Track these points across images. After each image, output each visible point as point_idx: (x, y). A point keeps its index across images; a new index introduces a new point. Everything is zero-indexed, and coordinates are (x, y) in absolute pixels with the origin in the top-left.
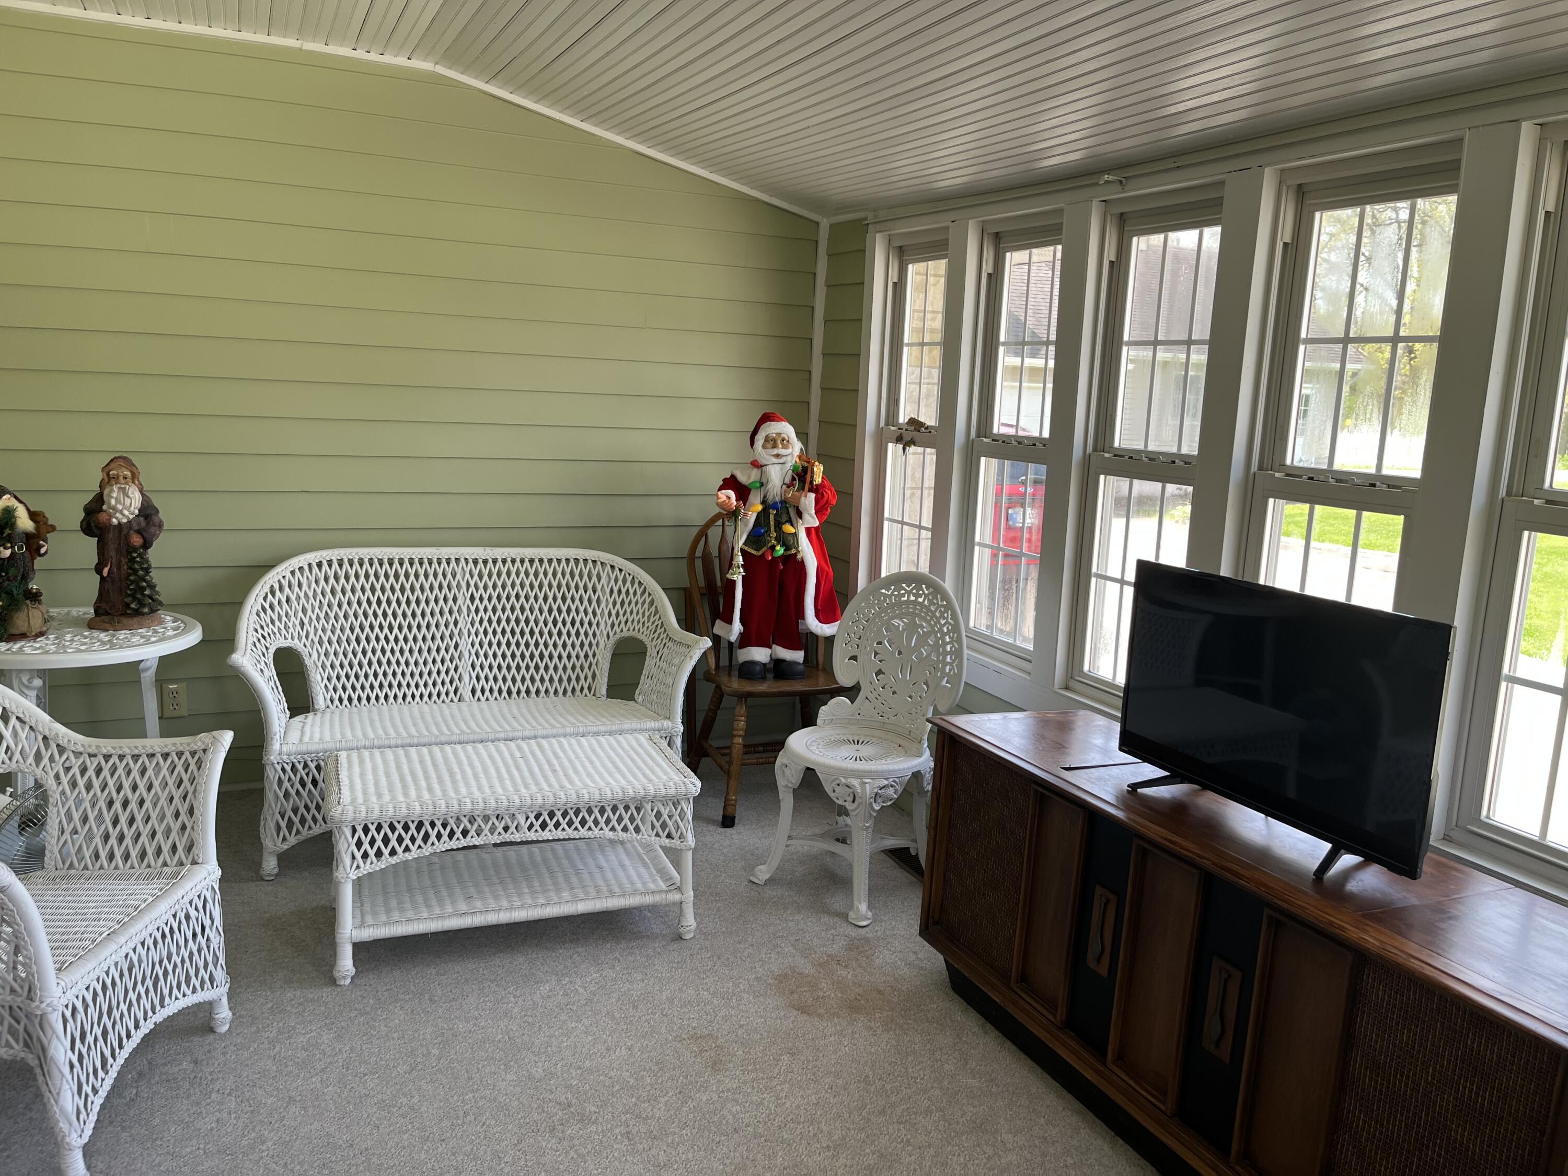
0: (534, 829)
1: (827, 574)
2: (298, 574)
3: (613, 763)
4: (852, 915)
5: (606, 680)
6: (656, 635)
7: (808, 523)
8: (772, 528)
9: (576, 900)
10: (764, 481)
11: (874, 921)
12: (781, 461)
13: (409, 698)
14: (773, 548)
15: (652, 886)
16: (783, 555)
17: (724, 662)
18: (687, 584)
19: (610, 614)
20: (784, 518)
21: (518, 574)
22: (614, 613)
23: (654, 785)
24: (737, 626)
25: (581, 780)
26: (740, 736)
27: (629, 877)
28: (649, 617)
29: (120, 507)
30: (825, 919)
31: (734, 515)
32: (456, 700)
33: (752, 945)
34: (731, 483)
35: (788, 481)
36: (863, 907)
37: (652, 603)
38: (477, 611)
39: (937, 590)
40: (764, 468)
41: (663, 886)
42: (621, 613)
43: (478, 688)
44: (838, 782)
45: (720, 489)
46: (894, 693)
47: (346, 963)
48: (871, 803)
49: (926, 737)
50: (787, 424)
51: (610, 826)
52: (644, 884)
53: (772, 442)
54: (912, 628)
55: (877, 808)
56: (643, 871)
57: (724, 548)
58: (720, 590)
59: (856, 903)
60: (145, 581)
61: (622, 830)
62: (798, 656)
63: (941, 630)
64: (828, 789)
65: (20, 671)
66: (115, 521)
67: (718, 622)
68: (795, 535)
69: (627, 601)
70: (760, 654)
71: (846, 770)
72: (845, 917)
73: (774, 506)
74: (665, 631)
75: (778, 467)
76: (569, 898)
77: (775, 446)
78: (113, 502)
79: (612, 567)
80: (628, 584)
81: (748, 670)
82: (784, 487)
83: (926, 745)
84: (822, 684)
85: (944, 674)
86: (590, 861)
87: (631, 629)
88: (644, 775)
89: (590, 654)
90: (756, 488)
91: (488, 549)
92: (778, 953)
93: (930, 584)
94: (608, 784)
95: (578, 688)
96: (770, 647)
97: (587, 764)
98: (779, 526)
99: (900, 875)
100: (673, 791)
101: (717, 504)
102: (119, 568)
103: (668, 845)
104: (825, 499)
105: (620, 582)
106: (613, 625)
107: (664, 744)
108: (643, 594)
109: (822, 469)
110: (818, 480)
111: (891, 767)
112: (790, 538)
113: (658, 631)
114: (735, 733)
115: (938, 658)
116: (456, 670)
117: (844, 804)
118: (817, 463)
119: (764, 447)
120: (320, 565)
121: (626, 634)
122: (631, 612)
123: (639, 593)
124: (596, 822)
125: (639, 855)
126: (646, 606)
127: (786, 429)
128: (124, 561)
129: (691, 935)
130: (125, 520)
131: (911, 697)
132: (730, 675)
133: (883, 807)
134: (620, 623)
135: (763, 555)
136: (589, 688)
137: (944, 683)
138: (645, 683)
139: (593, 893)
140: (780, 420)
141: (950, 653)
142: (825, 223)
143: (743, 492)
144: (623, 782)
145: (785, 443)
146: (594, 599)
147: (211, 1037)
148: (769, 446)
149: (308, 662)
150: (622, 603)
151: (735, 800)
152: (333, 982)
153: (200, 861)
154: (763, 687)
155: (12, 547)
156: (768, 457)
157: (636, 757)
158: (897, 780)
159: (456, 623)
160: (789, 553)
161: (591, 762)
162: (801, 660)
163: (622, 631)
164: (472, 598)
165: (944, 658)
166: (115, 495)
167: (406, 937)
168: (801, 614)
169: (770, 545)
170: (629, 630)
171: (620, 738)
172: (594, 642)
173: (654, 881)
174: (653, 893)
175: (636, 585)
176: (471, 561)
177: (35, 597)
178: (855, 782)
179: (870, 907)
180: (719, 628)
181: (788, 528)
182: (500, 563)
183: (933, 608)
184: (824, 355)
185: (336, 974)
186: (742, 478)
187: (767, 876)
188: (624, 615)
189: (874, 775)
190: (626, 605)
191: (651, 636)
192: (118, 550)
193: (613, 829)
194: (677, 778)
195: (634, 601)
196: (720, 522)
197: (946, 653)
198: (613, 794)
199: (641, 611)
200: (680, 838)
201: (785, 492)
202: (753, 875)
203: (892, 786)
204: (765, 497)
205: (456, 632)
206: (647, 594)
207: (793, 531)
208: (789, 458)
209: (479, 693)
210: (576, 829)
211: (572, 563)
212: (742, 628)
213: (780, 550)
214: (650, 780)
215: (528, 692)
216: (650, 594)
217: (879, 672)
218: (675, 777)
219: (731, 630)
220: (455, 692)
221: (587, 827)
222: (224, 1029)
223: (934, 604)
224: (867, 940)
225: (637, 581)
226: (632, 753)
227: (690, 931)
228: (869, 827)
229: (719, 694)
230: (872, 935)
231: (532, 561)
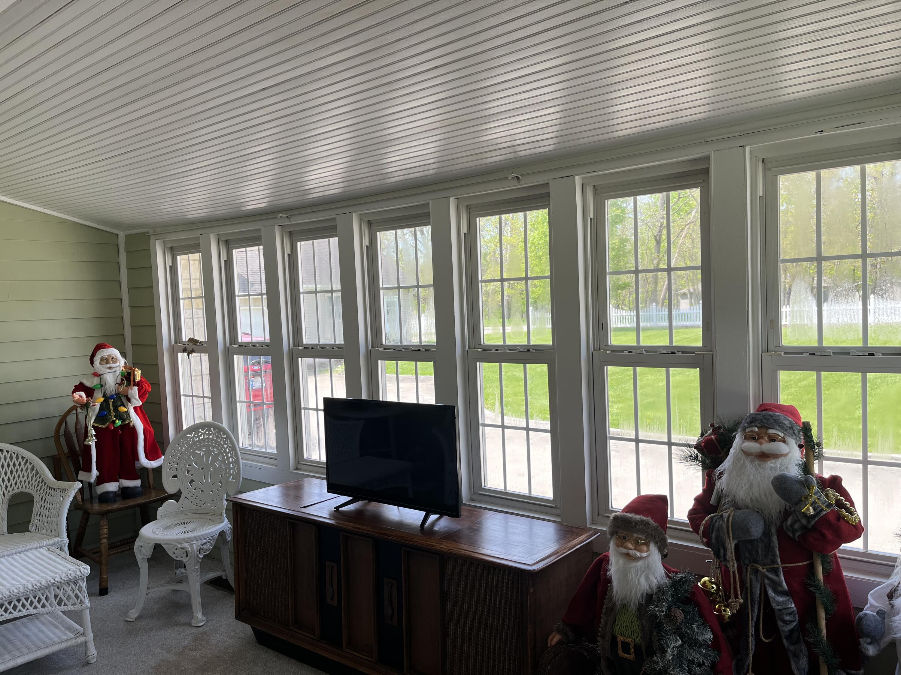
1: (150, 431)
3: (27, 568)
4: (193, 622)
5: (6, 522)
6: (39, 487)
7: (135, 404)
8: (112, 411)
9: (14, 658)
10: (103, 383)
11: (207, 621)
12: (113, 370)
14: (114, 422)
15: (65, 637)
16: (121, 425)
17: (87, 496)
18: (55, 452)
20: (119, 403)
23: (59, 575)
24: (95, 472)
25: (9, 583)
26: (105, 538)
27: (47, 637)
28: (32, 478)
30: (177, 629)
31: (86, 406)
33: (135, 655)
34: (80, 387)
35: (119, 381)
36: (200, 615)
39: (220, 430)
40: (102, 376)
41: (72, 636)
42: (11, 478)
44: (176, 547)
45: (74, 392)
46: (202, 491)
48: (198, 555)
49: (224, 511)
50: (114, 349)
51: (33, 606)
52: (59, 637)
53: (105, 361)
54: (208, 453)
55: (201, 556)
56: (56, 630)
57: (79, 427)
58: (79, 453)
59: (195, 614)
61: (42, 607)
62: (137, 483)
63: (225, 451)
64: (171, 554)
67: (81, 473)
68: (127, 412)
70: (112, 487)
71: (180, 539)
72: (189, 624)
73: (112, 397)
74: (45, 484)
75: (111, 374)
76: (10, 658)
77: (107, 362)
79: (1, 451)
80: (14, 459)
81: (105, 498)
82: (117, 385)
83: (225, 515)
84: (154, 496)
85: (230, 475)
86: (18, 634)
87: (20, 487)
88: (51, 571)
90: (99, 388)
92: (152, 654)
93: (216, 427)
94: (28, 581)
96: (118, 481)
97: (10, 573)
98: (116, 409)
99: (219, 593)
100: (72, 576)
101: (74, 401)
103: (73, 609)
104: (144, 389)
105: (8, 459)
106: (6, 487)
107: (58, 551)
108: (25, 464)
109: (140, 372)
110: (138, 378)
111: (207, 532)
112: (124, 414)
113: (40, 485)
114: (102, 537)
115: (225, 466)
117: (181, 559)
118: (136, 369)
119: (100, 364)
121: (16, 491)
122: (19, 477)
123: (22, 464)
124: (23, 606)
125: (50, 622)
126: (29, 471)
127: (115, 352)
129: (95, 660)
131: (212, 491)
132: (92, 503)
133: (204, 555)
134: (11, 484)
135: (108, 427)
137: (231, 479)
138: (35, 519)
139: (25, 651)
140: (108, 347)
141: (232, 462)
142: (122, 235)
143: (90, 392)
144: (38, 578)
145: (115, 360)
148: (104, 363)
150: (12, 472)
151: (107, 578)
154: (116, 506)
156: (103, 369)
157: (42, 562)
158: (211, 538)
160: (125, 423)
161: (13, 571)
162: (139, 485)
163: (13, 489)
165: (229, 466)
168: (136, 457)
169: (111, 420)
170: (18, 488)
171: (28, 554)
173: (65, 634)
174: (67, 640)
175: (20, 459)
178: (187, 545)
179: (204, 614)
180: (82, 475)
181: (123, 409)
183: (219, 440)
184: (131, 307)
186: (88, 384)
187: (138, 614)
188: (14, 479)
189: (197, 539)
190: (14, 473)
191: (35, 490)
193: (36, 607)
194: (74, 568)
195: (20, 469)
196: (74, 412)
197: (229, 463)
198: (33, 586)
199: (26, 475)
200: (80, 603)
201: (118, 388)
202: (127, 617)
203: (209, 542)
204: (104, 393)
206: (28, 463)
207: (125, 410)
208: (118, 368)
210: (11, 613)
212: (98, 473)
213: (118, 423)
214: (56, 573)
216: (31, 463)
217: (192, 481)
218: (72, 567)
219: (91, 476)
221: (18, 610)
223: (219, 438)
224: (205, 633)
225: (20, 457)
226: (39, 560)
227: (94, 658)
228: (197, 569)
229: (87, 514)
230: (207, 629)
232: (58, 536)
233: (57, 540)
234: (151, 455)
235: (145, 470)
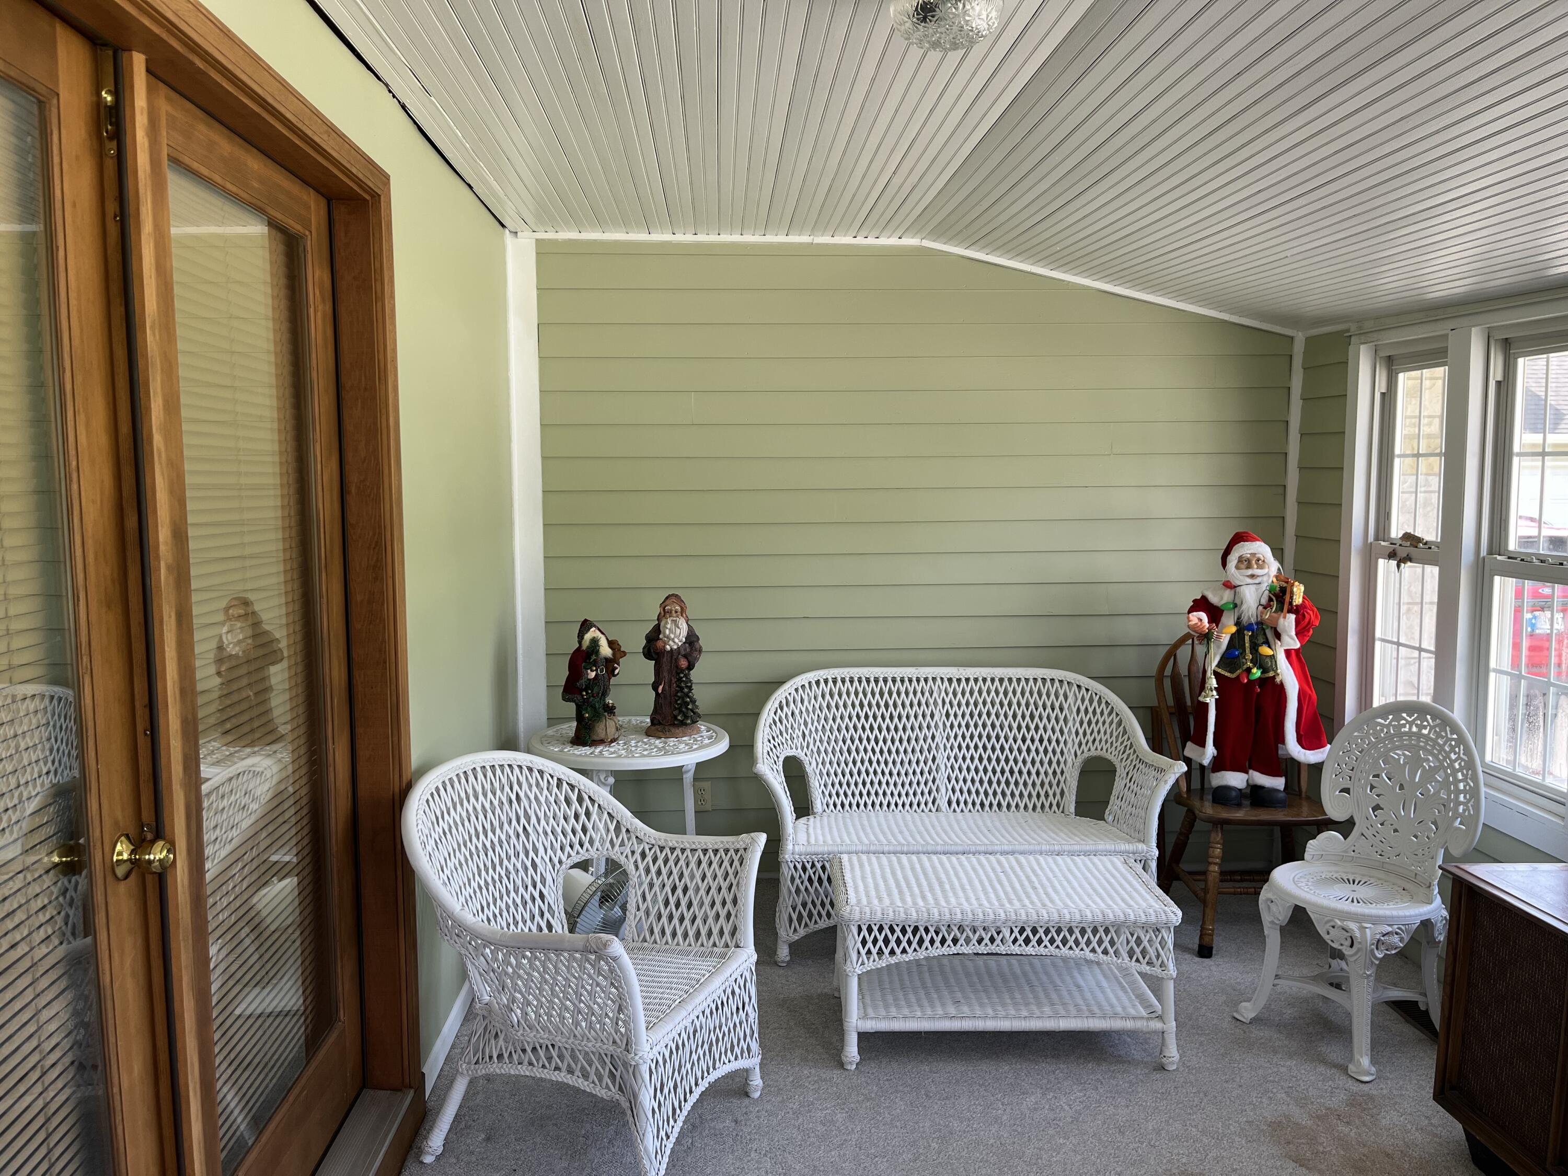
0: (1018, 943)
1: (1310, 696)
2: (800, 691)
3: (1090, 884)
4: (1352, 1068)
5: (1074, 798)
6: (1125, 756)
7: (1288, 645)
8: (1248, 650)
9: (1057, 1016)
10: (1238, 601)
11: (1378, 1077)
12: (1257, 581)
13: (893, 806)
14: (1249, 670)
15: (1132, 1012)
16: (1260, 678)
17: (1196, 784)
18: (1154, 702)
19: (1077, 733)
20: (1261, 640)
21: (989, 692)
22: (1081, 732)
23: (1133, 911)
24: (1210, 750)
25: (1061, 900)
26: (1215, 864)
27: (1108, 1000)
28: (1117, 737)
29: (672, 636)
30: (1321, 1069)
31: (1206, 637)
32: (934, 810)
33: (1241, 1086)
34: (1201, 604)
35: (1264, 601)
36: (1365, 1061)
37: (1120, 723)
38: (952, 727)
39: (1446, 723)
40: (1238, 589)
41: (1144, 1013)
42: (1088, 732)
43: (954, 800)
44: (1332, 924)
45: (1191, 610)
46: (1396, 831)
47: (852, 1050)
48: (1372, 951)
49: (1436, 882)
50: (1263, 544)
51: (1091, 947)
52: (1124, 1008)
53: (1245, 563)
54: (1415, 762)
55: (1380, 956)
56: (1121, 993)
57: (1194, 669)
59: (1357, 1056)
60: (689, 697)
61: (1102, 953)
62: (1278, 783)
63: (1451, 766)
64: (1322, 932)
65: (599, 771)
66: (668, 647)
67: (1189, 744)
68: (1273, 657)
69: (1094, 721)
70: (1235, 780)
71: (1342, 912)
72: (1344, 1070)
73: (1249, 627)
74: (1135, 752)
75: (1253, 588)
76: (1051, 1013)
77: (1249, 567)
78: (667, 632)
79: (1079, 687)
80: (1095, 703)
81: (1223, 795)
82: (1261, 608)
83: (1436, 891)
84: (1305, 814)
85: (1456, 815)
86: (1068, 979)
87: (1099, 748)
88: (1123, 900)
89: (1058, 771)
90: (1229, 610)
91: (961, 669)
92: (1270, 1098)
93: (1436, 715)
94: (1088, 906)
95: (1047, 805)
96: (1247, 773)
97: (1065, 883)
98: (1254, 648)
99: (1409, 1031)
100: (1153, 919)
101: (1189, 626)
102: (670, 687)
103: (1149, 972)
104: (1307, 620)
105: (1087, 702)
106: (1080, 744)
107: (1139, 867)
108: (1110, 714)
109: (1302, 588)
110: (1298, 600)
111: (1395, 913)
112: (1268, 660)
113: (1128, 752)
114: (1210, 860)
115: (1449, 796)
116: (934, 781)
117: (1340, 948)
119: (1237, 567)
120: (818, 683)
121: (1093, 753)
122: (1099, 732)
123: (1106, 713)
124: (1077, 943)
125: (1116, 978)
126: (1114, 726)
127: (1262, 549)
128: (674, 680)
129: (1174, 1067)
130: (675, 647)
131: (1416, 837)
132: (1202, 799)
133: (1386, 955)
134: (1088, 742)
135: (1238, 677)
136: (1058, 805)
137: (1457, 823)
138: (1114, 804)
139: (1073, 1012)
140: (1253, 539)
141: (1464, 792)
142: (1300, 338)
143: (1215, 614)
144: (1103, 905)
145: (1261, 563)
146: (1062, 717)
147: (746, 1101)
148: (1243, 566)
149: (809, 770)
150: (1089, 723)
151: (1213, 930)
152: (841, 1065)
153: (741, 945)
154: (1239, 815)
155: (596, 670)
156: (1242, 578)
157: (1112, 881)
158: (1403, 928)
159: (933, 738)
160: (1267, 675)
161: (1069, 882)
162: (1282, 787)
163: (1089, 750)
164: (948, 715)
165: (1457, 797)
166: (669, 626)
167: (900, 1033)
169: (1245, 667)
170: (1096, 749)
171: (1095, 859)
172: (1062, 760)
173: (1134, 1006)
174: (1134, 1018)
175: (1103, 705)
176: (946, 680)
177: (610, 710)
178: (1353, 926)
179: (1373, 1061)
180: (1191, 750)
181: (1265, 650)
182: (972, 682)
183: (1440, 741)
184: (1300, 468)
185: (844, 1059)
186: (1214, 599)
187: (1253, 1015)
188: (1091, 734)
189: (1376, 920)
190: (1093, 725)
191: (1120, 757)
192: (670, 672)
193: (1093, 951)
194: (1157, 906)
195: (1101, 720)
197: (1458, 792)
198: (1093, 916)
199: (1109, 732)
200: (1161, 966)
201: (1262, 613)
202: (1237, 1011)
203: (1397, 933)
204: (1239, 618)
205: (933, 746)
206: (1114, 714)
207: (1270, 652)
208: (1265, 578)
209: (954, 805)
210: (1058, 947)
211: (1040, 682)
212: (1215, 752)
213: (1256, 673)
214: (1130, 906)
215: (999, 805)
216: (1117, 715)
217: (1376, 808)
218: (1154, 904)
219: (1203, 754)
220: (933, 803)
221: (1068, 946)
222: (757, 1095)
223: (1442, 737)
224: (1371, 1098)
225: (1104, 701)
226: (1108, 875)
227: (1172, 1063)
228: (1370, 975)
229: (1191, 817)
230: (1375, 1092)
231: (1001, 680)
232: (1143, 842)
233: (1141, 846)
234: (1309, 739)
235: (1294, 764)
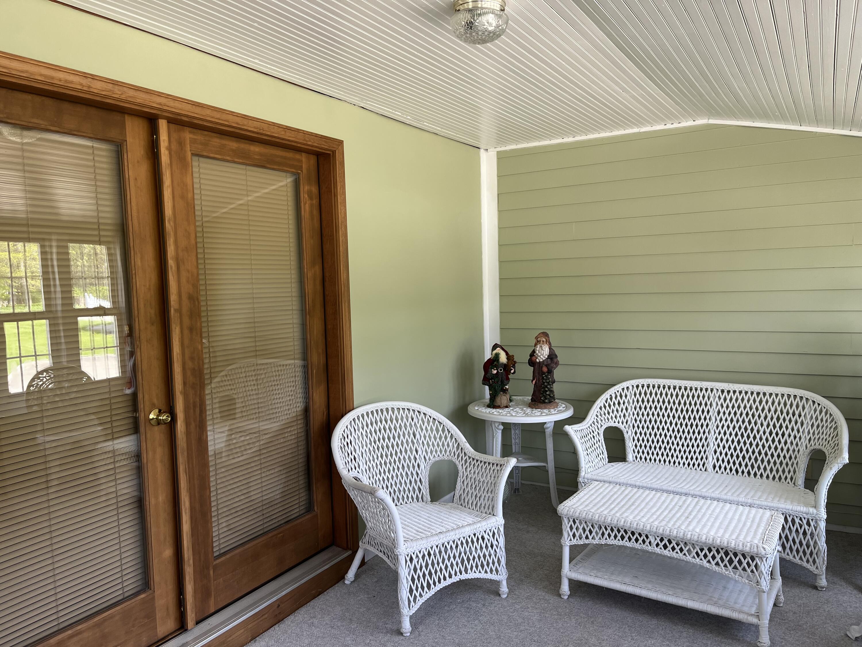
2: (625, 390)
5: (804, 475)
9: (690, 599)
13: (677, 464)
19: (809, 433)
21: (748, 401)
22: (811, 432)
29: (539, 354)
32: (703, 470)
37: (836, 428)
38: (721, 420)
41: (753, 611)
42: (816, 432)
43: (717, 465)
47: (565, 588)
51: (707, 560)
52: (741, 606)
60: (547, 388)
66: (537, 360)
69: (821, 425)
78: (537, 352)
79: (814, 402)
80: (823, 414)
89: (793, 457)
91: (731, 385)
94: (708, 533)
95: (783, 478)
97: (712, 519)
102: (539, 381)
105: (818, 412)
106: (810, 440)
116: (705, 452)
120: (637, 386)
121: (817, 447)
122: (823, 433)
123: (829, 421)
128: (541, 378)
130: (541, 360)
134: (815, 439)
136: (792, 479)
146: (799, 421)
147: (498, 598)
149: (626, 435)
150: (818, 426)
153: (495, 514)
155: (497, 370)
159: (707, 425)
163: (815, 444)
164: (719, 413)
166: (538, 349)
170: (819, 445)
171: (754, 510)
172: (797, 450)
173: (751, 607)
174: (740, 612)
175: (828, 415)
176: (720, 391)
177: (505, 391)
182: (737, 393)
185: (561, 592)
188: (818, 434)
190: (820, 428)
192: (539, 373)
193: (709, 562)
200: (756, 583)
205: (707, 431)
206: (834, 422)
209: (717, 468)
214: (737, 539)
215: (749, 473)
216: (836, 423)
218: (756, 541)
220: (703, 465)
221: (692, 555)
222: (504, 596)
231: (758, 394)
232: (815, 507)
233: (812, 510)
